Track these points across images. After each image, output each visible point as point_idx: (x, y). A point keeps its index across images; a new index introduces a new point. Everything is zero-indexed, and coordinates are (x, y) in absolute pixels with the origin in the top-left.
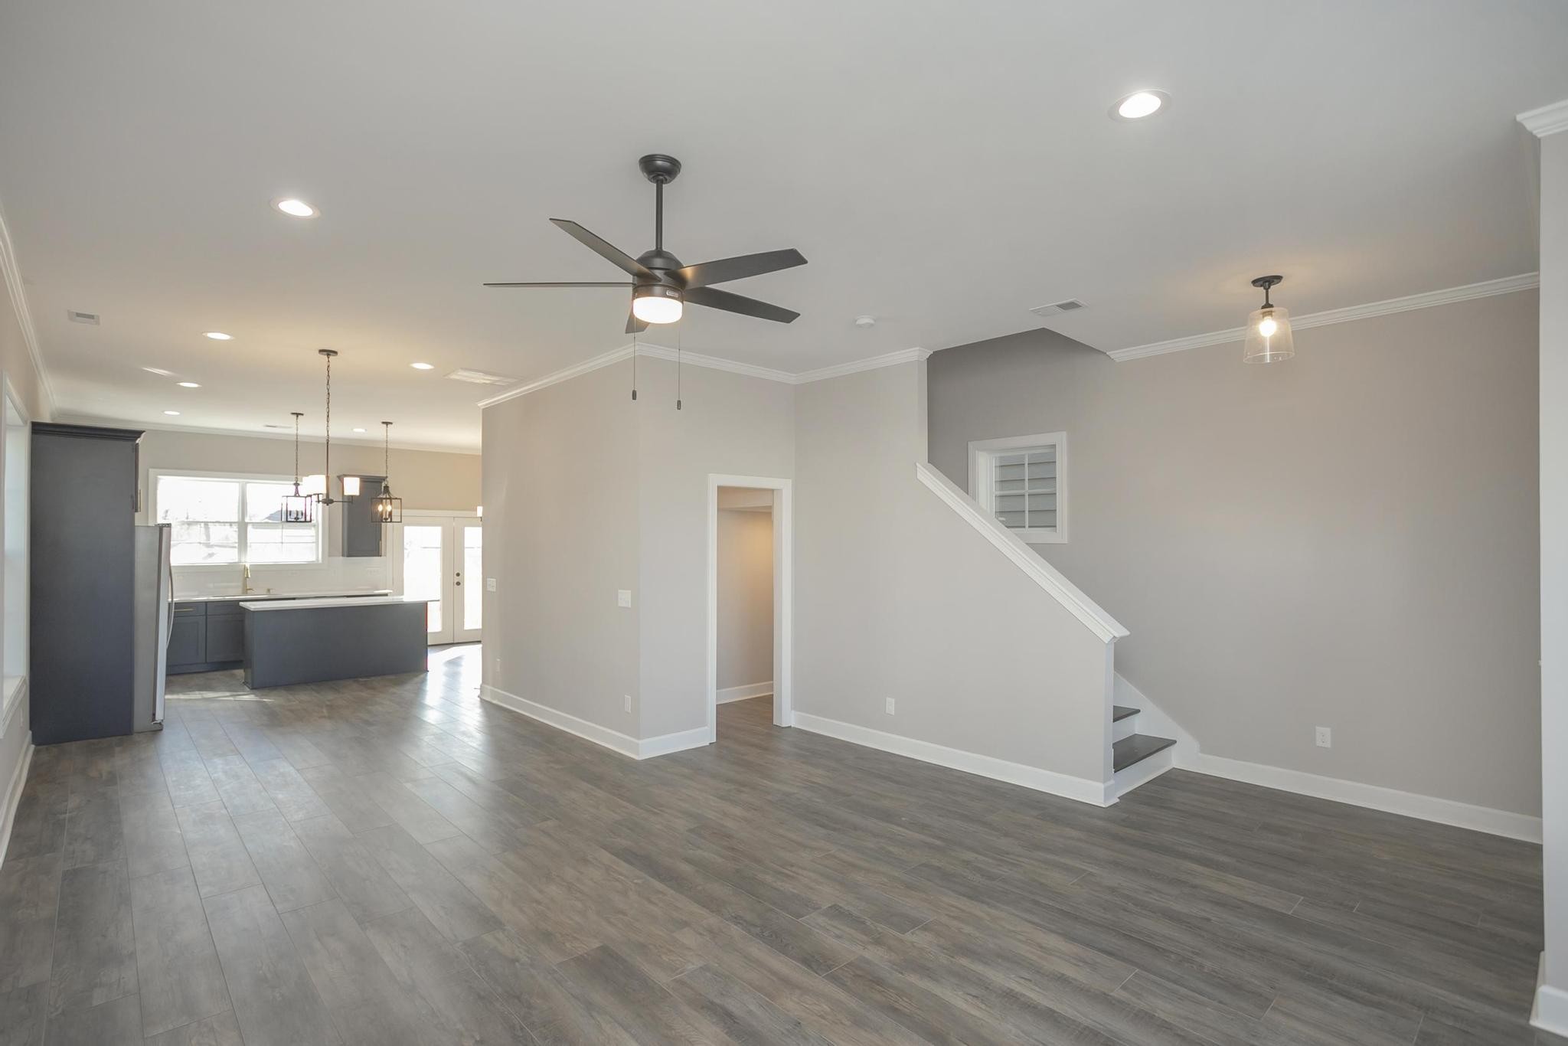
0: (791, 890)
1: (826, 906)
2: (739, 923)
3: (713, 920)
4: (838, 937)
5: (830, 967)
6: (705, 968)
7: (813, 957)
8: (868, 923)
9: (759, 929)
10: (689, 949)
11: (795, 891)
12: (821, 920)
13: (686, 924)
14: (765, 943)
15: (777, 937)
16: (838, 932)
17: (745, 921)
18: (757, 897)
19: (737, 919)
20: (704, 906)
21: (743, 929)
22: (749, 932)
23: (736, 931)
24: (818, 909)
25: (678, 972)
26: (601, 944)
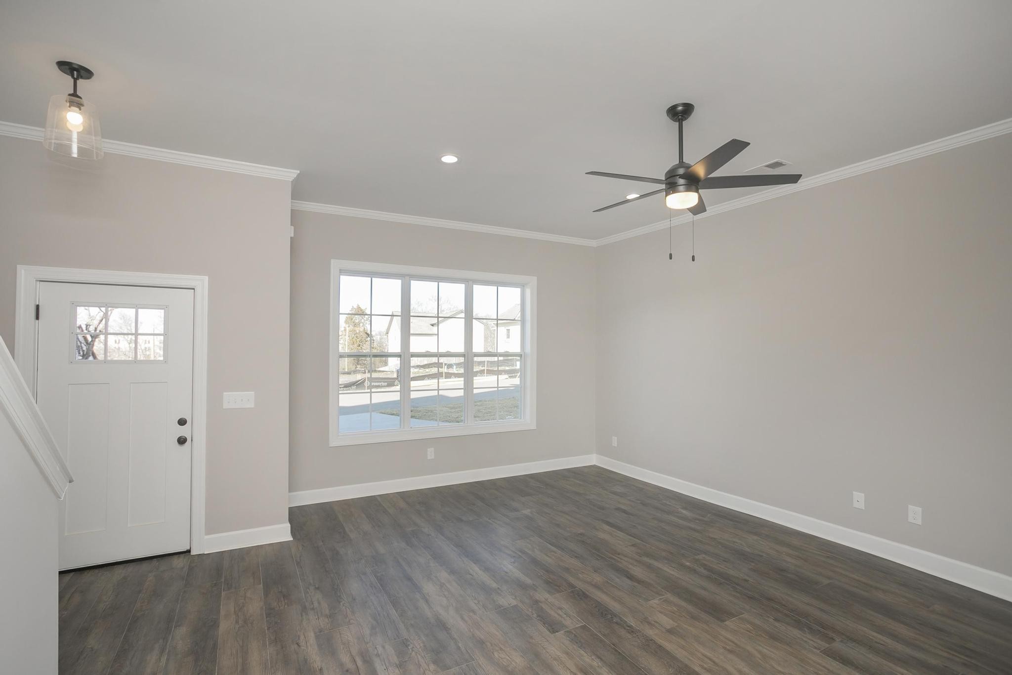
0: (585, 654)
1: (560, 634)
2: (628, 626)
3: (651, 632)
4: (561, 609)
5: (572, 592)
6: (647, 600)
7: (581, 598)
8: (535, 615)
9: (614, 621)
10: (661, 612)
11: (583, 652)
12: (568, 622)
13: (670, 631)
14: (611, 610)
15: (602, 613)
16: (560, 612)
17: (625, 628)
18: (616, 651)
19: (631, 631)
20: (661, 646)
21: (626, 622)
22: (620, 618)
23: (631, 621)
24: (568, 631)
25: (663, 600)
26: (725, 623)
